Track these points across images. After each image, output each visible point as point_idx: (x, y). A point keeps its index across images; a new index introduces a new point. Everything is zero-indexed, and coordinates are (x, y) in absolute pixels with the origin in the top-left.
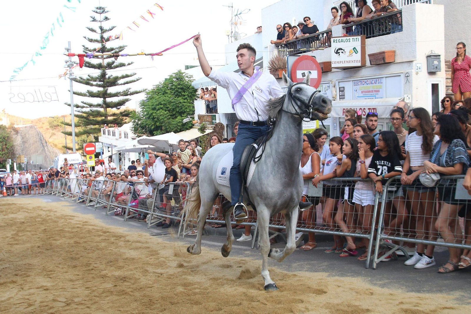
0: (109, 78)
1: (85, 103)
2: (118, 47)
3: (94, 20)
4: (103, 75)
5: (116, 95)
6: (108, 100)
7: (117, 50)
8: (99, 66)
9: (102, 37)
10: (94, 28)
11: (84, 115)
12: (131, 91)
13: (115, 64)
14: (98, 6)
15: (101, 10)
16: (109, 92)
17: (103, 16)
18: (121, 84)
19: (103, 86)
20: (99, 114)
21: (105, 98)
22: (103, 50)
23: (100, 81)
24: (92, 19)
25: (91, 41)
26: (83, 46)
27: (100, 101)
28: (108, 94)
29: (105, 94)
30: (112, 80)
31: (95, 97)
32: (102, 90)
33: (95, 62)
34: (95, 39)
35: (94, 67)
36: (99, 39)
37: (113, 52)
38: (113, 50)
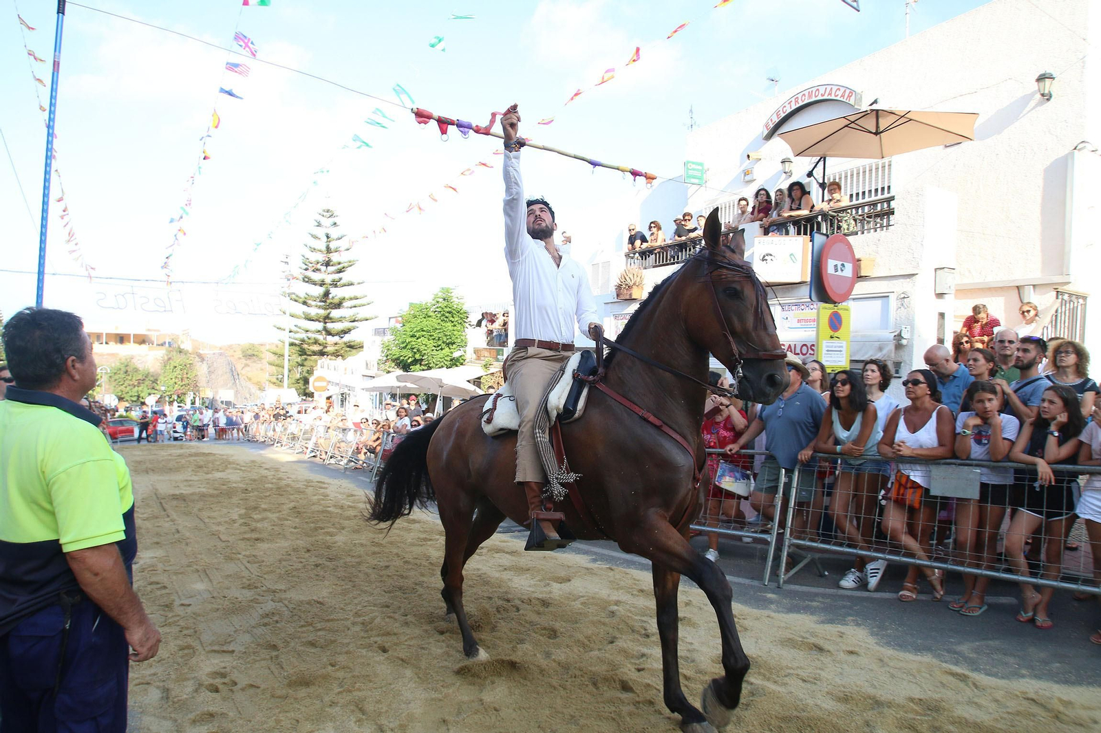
0: (333, 297)
1: (300, 328)
2: (346, 261)
3: (319, 225)
4: (327, 294)
5: (340, 320)
6: (330, 326)
7: (346, 265)
8: (322, 284)
9: (328, 248)
10: (319, 236)
11: (297, 342)
12: (359, 317)
13: (342, 282)
14: (327, 208)
15: (329, 213)
16: (331, 315)
17: (332, 220)
18: (347, 308)
19: (325, 309)
20: (316, 342)
21: (325, 323)
22: (327, 264)
23: (321, 301)
24: (317, 224)
25: (313, 250)
26: (303, 256)
27: (320, 326)
28: (331, 319)
29: (327, 318)
30: (336, 301)
31: (313, 320)
32: (322, 312)
33: (316, 277)
34: (319, 249)
35: (315, 283)
36: (324, 248)
37: (340, 267)
38: (339, 264)
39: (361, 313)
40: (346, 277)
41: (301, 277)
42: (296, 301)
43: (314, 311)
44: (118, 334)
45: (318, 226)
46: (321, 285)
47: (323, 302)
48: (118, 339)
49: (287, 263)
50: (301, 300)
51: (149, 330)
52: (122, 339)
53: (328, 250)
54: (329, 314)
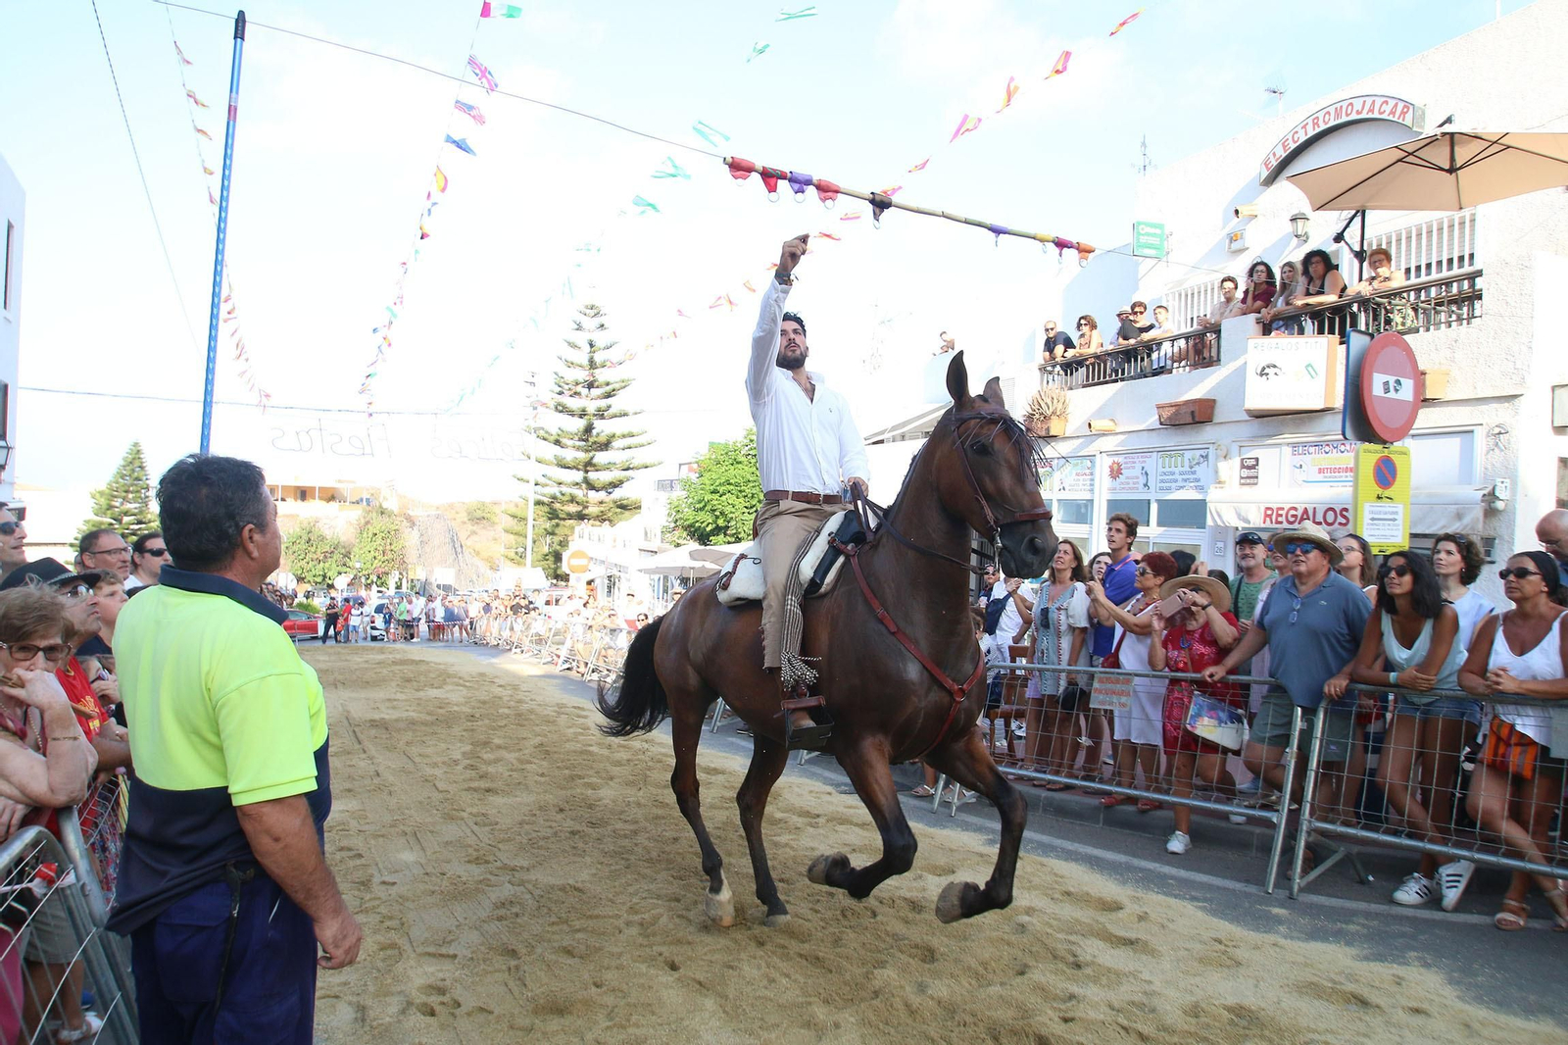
0: (598, 434)
1: (550, 479)
2: (618, 380)
3: (579, 328)
4: (589, 429)
5: (608, 467)
6: (592, 476)
7: (617, 386)
8: (583, 414)
9: (592, 361)
10: (579, 344)
11: (546, 500)
12: (635, 463)
13: (611, 411)
14: (590, 303)
15: (594, 311)
16: (595, 461)
17: (598, 321)
18: (618, 449)
19: (587, 451)
20: (573, 500)
21: (587, 472)
22: (591, 385)
23: (580, 440)
24: (577, 327)
25: (570, 364)
26: (556, 373)
27: (578, 476)
28: (595, 465)
29: (589, 465)
30: (603, 439)
31: (569, 468)
32: (582, 456)
33: (574, 404)
34: (579, 363)
35: (572, 413)
36: (585, 362)
37: (608, 389)
38: (608, 384)
39: (638, 457)
40: (617, 404)
41: (552, 404)
42: (545, 439)
43: (570, 455)
44: (298, 487)
45: (577, 329)
46: (581, 416)
47: (583, 440)
48: (299, 495)
49: (532, 383)
50: (552, 438)
51: (340, 481)
52: (303, 494)
53: (592, 364)
54: (592, 458)
